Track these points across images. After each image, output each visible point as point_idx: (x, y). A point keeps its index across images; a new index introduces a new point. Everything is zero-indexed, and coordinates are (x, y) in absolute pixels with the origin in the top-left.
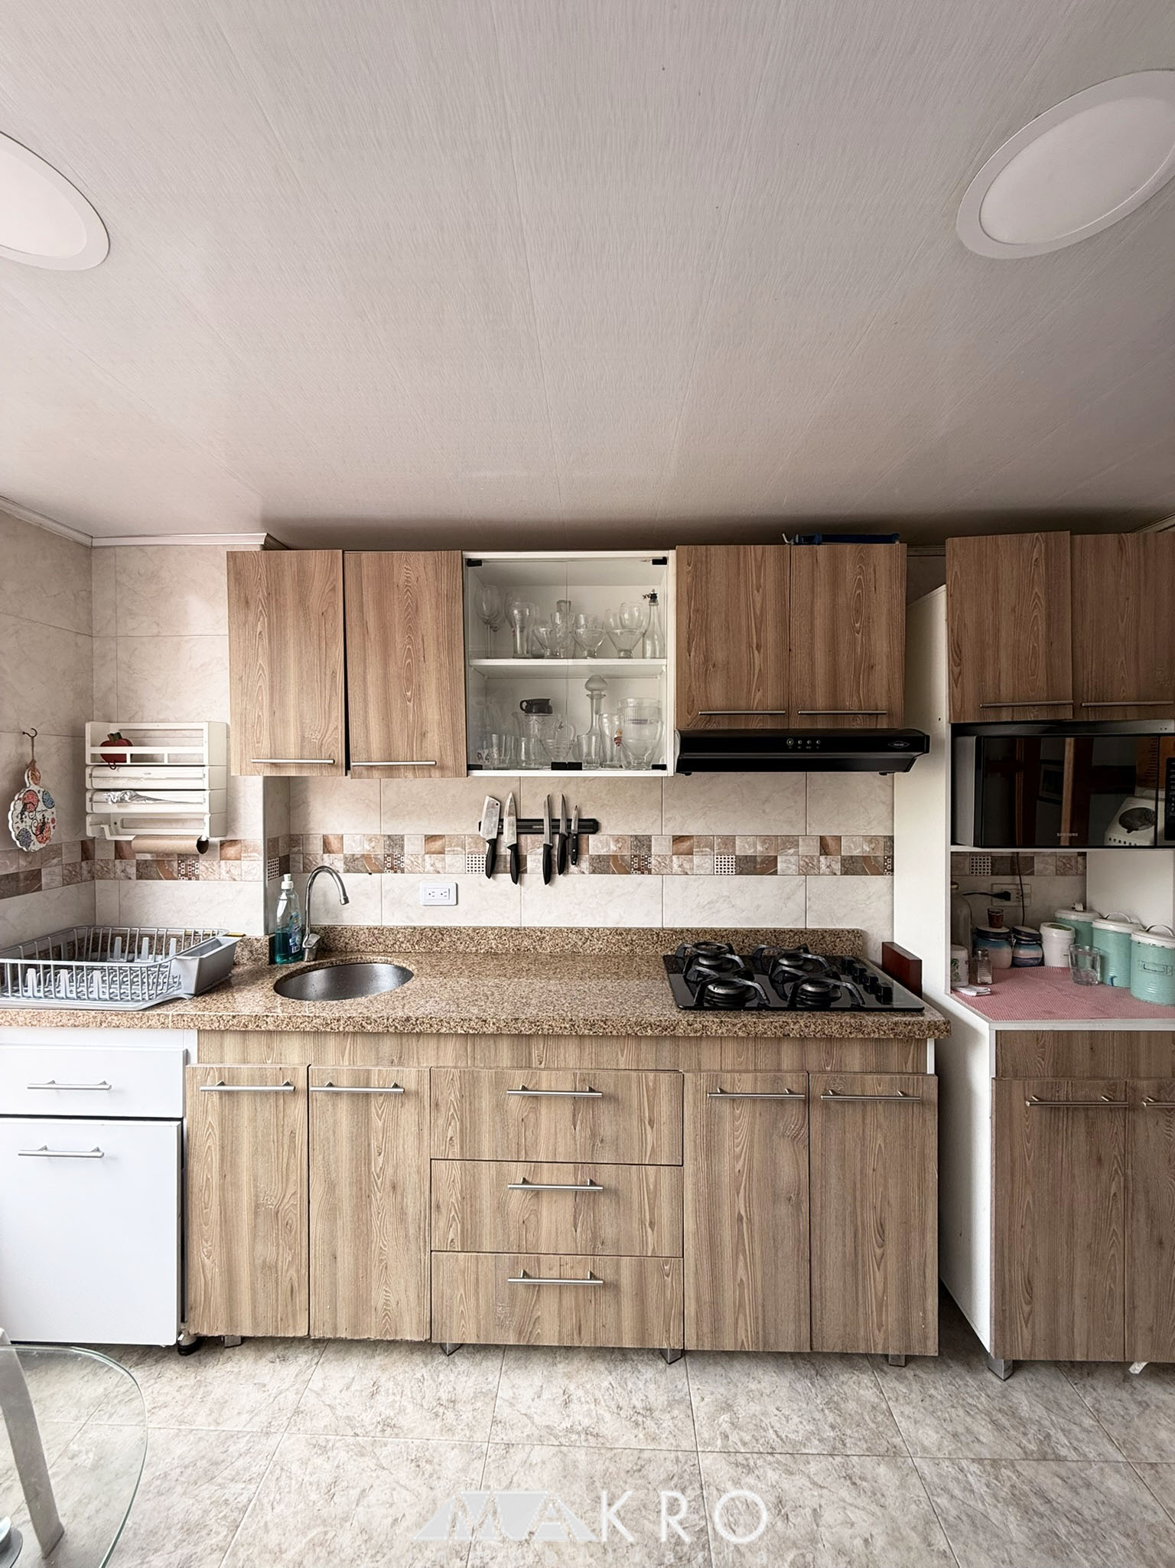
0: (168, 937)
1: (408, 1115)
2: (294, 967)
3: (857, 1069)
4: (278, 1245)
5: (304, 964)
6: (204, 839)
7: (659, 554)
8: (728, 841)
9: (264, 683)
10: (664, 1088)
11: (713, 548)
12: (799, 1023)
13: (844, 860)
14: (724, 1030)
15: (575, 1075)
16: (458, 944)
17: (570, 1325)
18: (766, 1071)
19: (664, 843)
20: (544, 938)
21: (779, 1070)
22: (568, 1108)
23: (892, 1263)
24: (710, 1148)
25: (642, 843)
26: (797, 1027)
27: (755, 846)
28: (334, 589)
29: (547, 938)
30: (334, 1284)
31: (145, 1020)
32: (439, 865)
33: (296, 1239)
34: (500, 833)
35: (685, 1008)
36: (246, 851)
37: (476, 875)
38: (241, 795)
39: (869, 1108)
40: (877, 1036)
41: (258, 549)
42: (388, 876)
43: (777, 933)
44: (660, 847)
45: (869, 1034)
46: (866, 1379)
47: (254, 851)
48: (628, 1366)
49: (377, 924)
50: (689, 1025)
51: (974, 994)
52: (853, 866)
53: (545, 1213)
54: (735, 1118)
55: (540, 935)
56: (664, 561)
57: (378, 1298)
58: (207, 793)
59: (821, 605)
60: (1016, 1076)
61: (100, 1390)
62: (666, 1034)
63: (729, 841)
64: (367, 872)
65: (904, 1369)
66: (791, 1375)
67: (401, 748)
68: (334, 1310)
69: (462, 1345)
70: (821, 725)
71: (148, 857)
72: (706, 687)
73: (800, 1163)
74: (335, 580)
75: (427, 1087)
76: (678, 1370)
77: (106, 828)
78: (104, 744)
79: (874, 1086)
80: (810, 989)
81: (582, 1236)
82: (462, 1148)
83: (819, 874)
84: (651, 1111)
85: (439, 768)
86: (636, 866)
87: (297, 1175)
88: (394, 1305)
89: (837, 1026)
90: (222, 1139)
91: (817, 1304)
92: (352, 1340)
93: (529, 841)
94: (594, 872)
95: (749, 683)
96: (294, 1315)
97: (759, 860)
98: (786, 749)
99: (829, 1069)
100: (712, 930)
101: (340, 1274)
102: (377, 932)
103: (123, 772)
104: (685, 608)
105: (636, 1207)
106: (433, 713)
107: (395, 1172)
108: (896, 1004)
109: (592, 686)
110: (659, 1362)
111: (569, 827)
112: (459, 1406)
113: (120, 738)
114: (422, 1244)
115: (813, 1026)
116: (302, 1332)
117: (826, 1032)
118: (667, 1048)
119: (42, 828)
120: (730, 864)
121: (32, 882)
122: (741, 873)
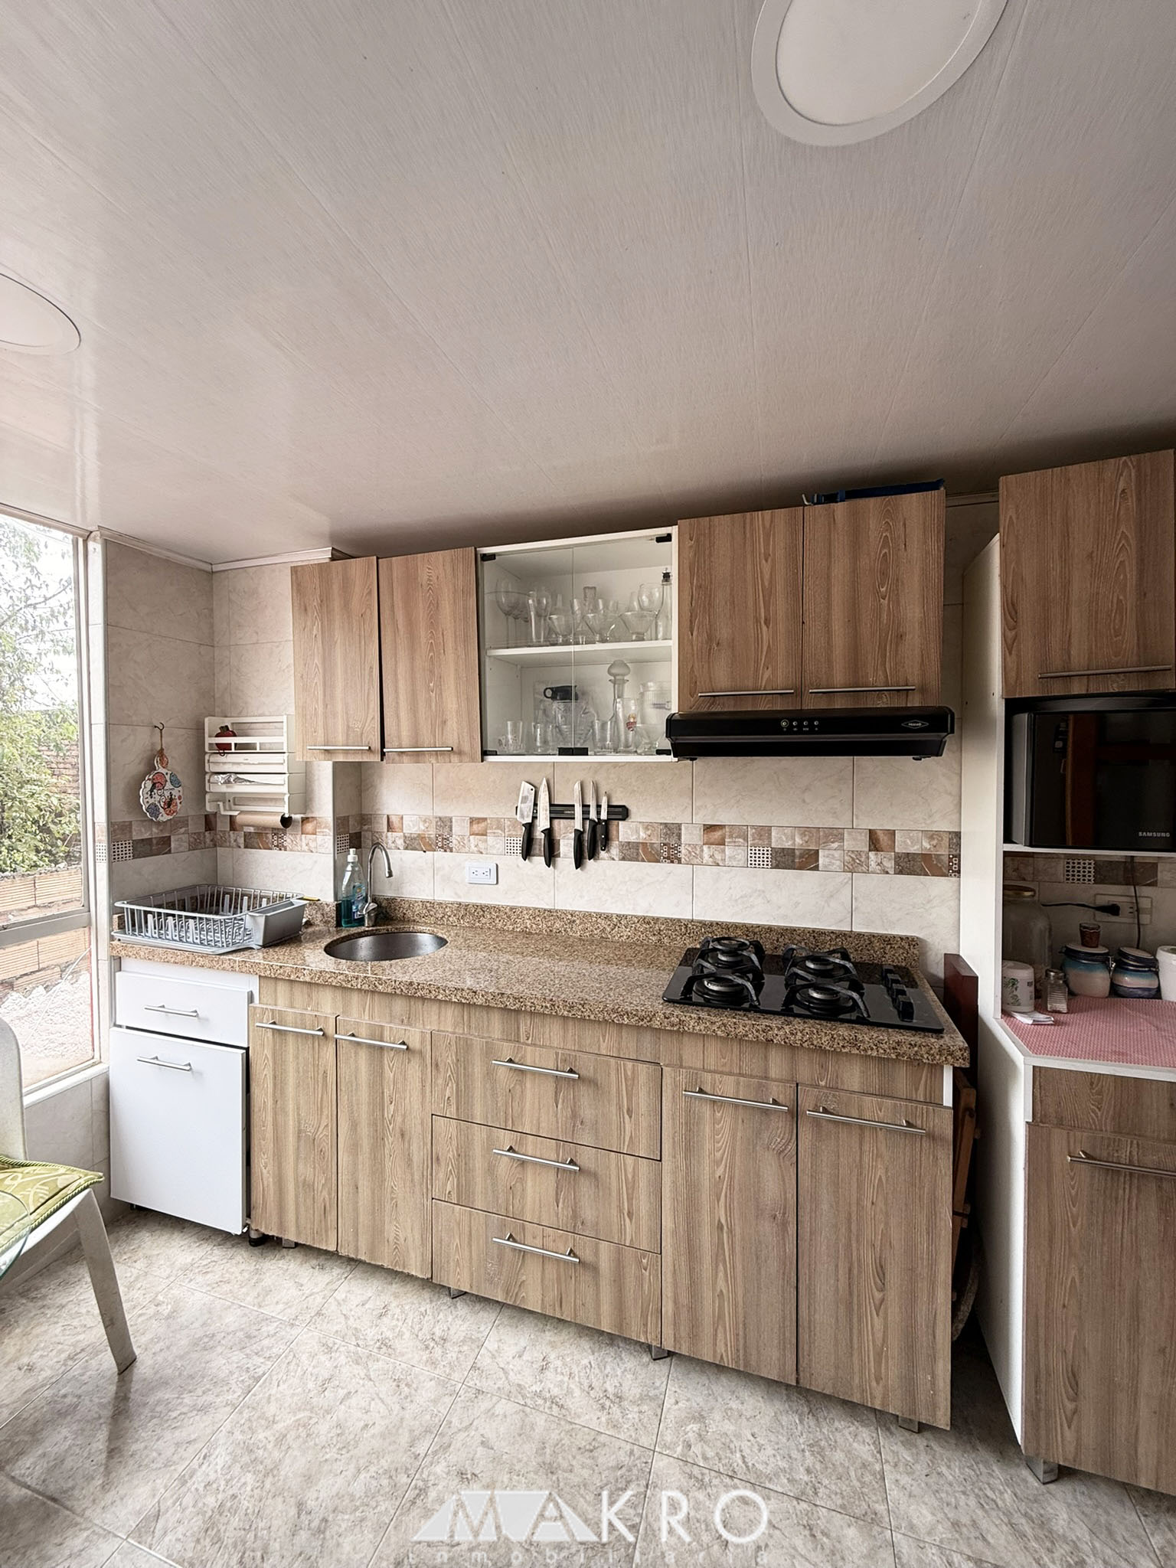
0: (261, 898)
1: (414, 1069)
2: (354, 930)
3: (856, 1088)
4: (314, 1168)
5: (363, 929)
6: (287, 816)
7: (662, 531)
8: (763, 833)
9: (318, 680)
10: (642, 1078)
11: (716, 519)
12: (800, 1030)
13: (898, 858)
14: (702, 1028)
15: (557, 1054)
16: (497, 921)
17: (552, 1295)
18: (751, 1076)
19: (694, 832)
20: (574, 921)
21: (766, 1078)
22: (550, 1086)
23: (894, 1310)
24: (690, 1147)
25: (673, 831)
26: (781, 1033)
27: (793, 838)
28: (370, 593)
29: (578, 922)
30: (356, 1210)
31: (220, 963)
32: (482, 846)
33: (327, 1166)
34: (534, 818)
35: (669, 1001)
36: (320, 827)
37: (514, 857)
38: (316, 778)
39: (867, 1133)
40: (875, 1054)
41: (328, 561)
42: (440, 854)
43: (816, 934)
44: (690, 836)
45: (865, 1050)
46: (865, 1433)
47: (325, 827)
48: (612, 1351)
49: (430, 898)
50: (665, 1017)
51: (1031, 1022)
52: (910, 865)
53: (529, 1184)
54: (715, 1122)
55: (571, 918)
56: (668, 538)
57: (390, 1231)
58: (287, 775)
59: (840, 570)
60: (1060, 1124)
61: (189, 1260)
62: (642, 1025)
63: (764, 832)
64: (422, 850)
65: (916, 1435)
66: (779, 1405)
67: (426, 736)
68: (356, 1234)
69: (466, 1293)
70: (839, 704)
71: (252, 830)
72: (709, 667)
73: (787, 1181)
74: (372, 583)
75: (429, 1047)
76: (661, 1368)
77: (221, 804)
78: (218, 736)
79: (874, 1109)
80: (815, 995)
81: (564, 1212)
82: (457, 1109)
83: (868, 872)
84: (629, 1100)
85: (455, 753)
86: (665, 854)
87: (328, 1111)
88: (402, 1240)
89: (828, 1037)
90: (274, 1070)
91: (804, 1336)
92: (369, 1264)
93: (562, 825)
94: (623, 859)
95: (757, 662)
96: (326, 1231)
97: (797, 853)
98: (779, 731)
99: (823, 1083)
100: (744, 925)
101: (360, 1203)
102: (430, 906)
103: (230, 758)
104: (687, 585)
105: (614, 1194)
106: (451, 703)
107: (403, 1121)
108: (915, 1022)
109: (614, 671)
110: (644, 1356)
111: (599, 813)
112: (447, 1345)
113: (228, 729)
114: (425, 1190)
115: (799, 1034)
116: (332, 1248)
117: (815, 1043)
118: (647, 1038)
119: (169, 803)
120: (765, 856)
121: (162, 846)
122: (777, 867)
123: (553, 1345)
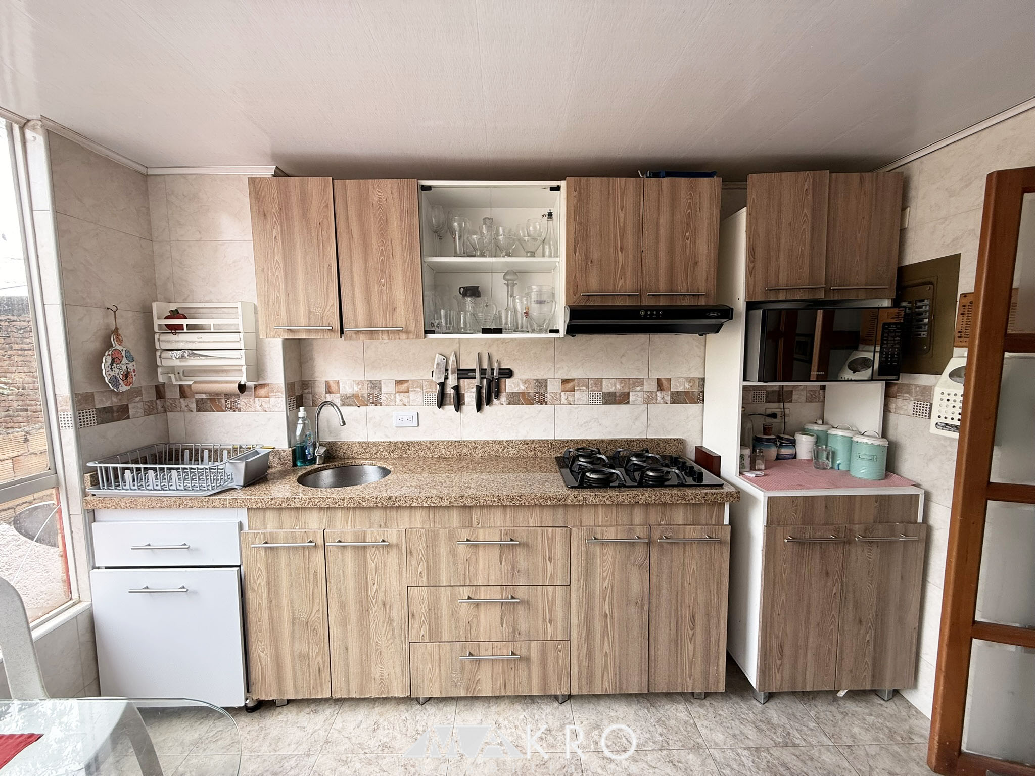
0: (222, 450)
1: (392, 558)
2: (309, 468)
3: (681, 523)
4: (309, 642)
5: (316, 466)
6: (242, 383)
7: (555, 184)
8: (597, 383)
9: (280, 273)
10: (558, 538)
11: (592, 179)
12: (645, 495)
13: (672, 394)
14: (597, 501)
15: (501, 531)
16: (420, 452)
17: (499, 682)
18: (623, 525)
19: (556, 384)
20: (477, 447)
21: (632, 525)
22: (497, 551)
23: (699, 638)
24: (588, 573)
25: (542, 384)
26: (644, 497)
27: (615, 385)
28: (327, 206)
29: (479, 447)
30: (347, 665)
31: (210, 502)
32: (405, 400)
33: (320, 639)
34: (446, 379)
35: (572, 487)
36: (273, 391)
37: (430, 407)
38: (268, 352)
39: (687, 547)
40: (694, 502)
41: (270, 176)
42: (371, 408)
43: (629, 442)
44: (553, 387)
45: (689, 500)
46: (681, 707)
47: (278, 391)
48: (535, 706)
49: (364, 440)
50: (575, 497)
51: (754, 476)
52: (678, 398)
53: (482, 616)
54: (603, 555)
55: (475, 445)
56: (558, 189)
57: (376, 672)
58: (243, 351)
59: (664, 220)
60: (779, 525)
61: (196, 735)
62: (560, 504)
63: (599, 382)
64: (356, 405)
65: (704, 701)
66: (635, 707)
67: (379, 318)
68: (348, 682)
69: (430, 699)
70: (662, 302)
71: (204, 396)
72: (586, 277)
73: (644, 581)
74: (328, 199)
75: (404, 541)
76: (566, 707)
77: (172, 376)
78: (167, 318)
79: (692, 532)
80: (651, 474)
81: (507, 630)
82: (428, 579)
83: (656, 403)
84: (550, 552)
85: (404, 332)
86: (537, 399)
87: (319, 600)
88: (386, 676)
89: (669, 496)
90: (268, 578)
91: (652, 665)
92: (360, 698)
93: (466, 383)
94: (509, 404)
95: (615, 275)
96: (321, 685)
97: (618, 394)
98: (639, 317)
99: (663, 523)
100: (587, 440)
101: (350, 659)
102: (366, 445)
103: (182, 337)
104: (572, 221)
105: (540, 612)
106: (400, 294)
107: (385, 595)
108: (704, 482)
109: (508, 277)
110: (554, 703)
111: (493, 374)
113: (178, 313)
114: (403, 638)
115: (654, 496)
116: (328, 695)
117: (662, 500)
118: (560, 511)
119: (127, 375)
120: (599, 397)
121: (122, 413)
122: (606, 403)
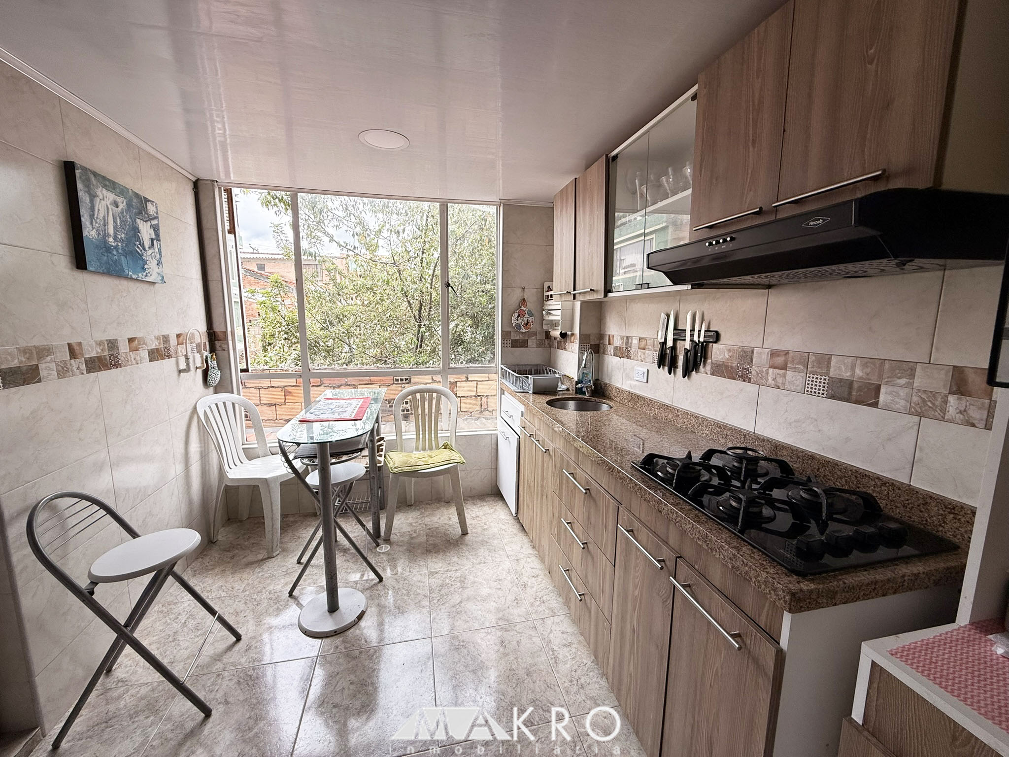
1: (550, 465)
6: (562, 332)
7: (695, 89)
8: (822, 360)
10: (611, 508)
16: (643, 407)
18: (658, 537)
19: (763, 356)
24: (625, 566)
27: (853, 369)
31: (517, 396)
32: (643, 356)
33: (532, 501)
34: (666, 338)
36: (575, 339)
37: (653, 365)
42: (626, 360)
44: (761, 358)
47: (577, 340)
49: (619, 386)
57: (542, 541)
58: (561, 311)
63: (824, 360)
64: (620, 357)
67: (587, 283)
68: (536, 536)
71: (554, 339)
73: (665, 625)
74: (573, 194)
78: (547, 291)
79: (719, 608)
83: (943, 419)
84: (606, 519)
85: (595, 292)
86: (740, 373)
87: (533, 474)
88: (545, 548)
90: (524, 451)
93: (679, 345)
94: (713, 374)
95: (743, 186)
97: (856, 385)
103: (549, 302)
105: (598, 574)
106: (595, 261)
107: (547, 489)
111: (699, 336)
112: (542, 604)
113: (550, 287)
114: (550, 528)
119: (527, 324)
120: (822, 385)
121: (523, 344)
122: (832, 397)
123: (579, 642)
